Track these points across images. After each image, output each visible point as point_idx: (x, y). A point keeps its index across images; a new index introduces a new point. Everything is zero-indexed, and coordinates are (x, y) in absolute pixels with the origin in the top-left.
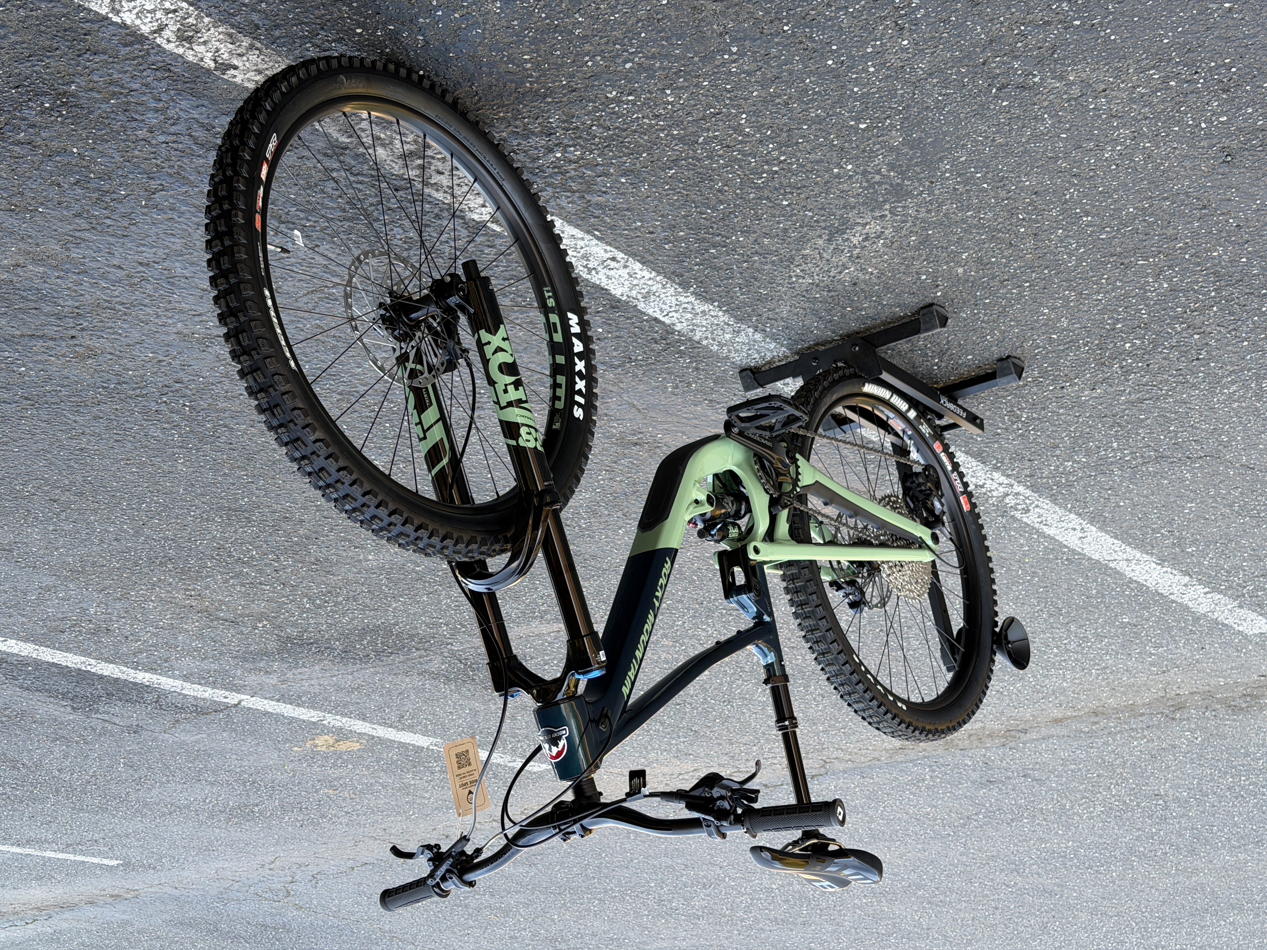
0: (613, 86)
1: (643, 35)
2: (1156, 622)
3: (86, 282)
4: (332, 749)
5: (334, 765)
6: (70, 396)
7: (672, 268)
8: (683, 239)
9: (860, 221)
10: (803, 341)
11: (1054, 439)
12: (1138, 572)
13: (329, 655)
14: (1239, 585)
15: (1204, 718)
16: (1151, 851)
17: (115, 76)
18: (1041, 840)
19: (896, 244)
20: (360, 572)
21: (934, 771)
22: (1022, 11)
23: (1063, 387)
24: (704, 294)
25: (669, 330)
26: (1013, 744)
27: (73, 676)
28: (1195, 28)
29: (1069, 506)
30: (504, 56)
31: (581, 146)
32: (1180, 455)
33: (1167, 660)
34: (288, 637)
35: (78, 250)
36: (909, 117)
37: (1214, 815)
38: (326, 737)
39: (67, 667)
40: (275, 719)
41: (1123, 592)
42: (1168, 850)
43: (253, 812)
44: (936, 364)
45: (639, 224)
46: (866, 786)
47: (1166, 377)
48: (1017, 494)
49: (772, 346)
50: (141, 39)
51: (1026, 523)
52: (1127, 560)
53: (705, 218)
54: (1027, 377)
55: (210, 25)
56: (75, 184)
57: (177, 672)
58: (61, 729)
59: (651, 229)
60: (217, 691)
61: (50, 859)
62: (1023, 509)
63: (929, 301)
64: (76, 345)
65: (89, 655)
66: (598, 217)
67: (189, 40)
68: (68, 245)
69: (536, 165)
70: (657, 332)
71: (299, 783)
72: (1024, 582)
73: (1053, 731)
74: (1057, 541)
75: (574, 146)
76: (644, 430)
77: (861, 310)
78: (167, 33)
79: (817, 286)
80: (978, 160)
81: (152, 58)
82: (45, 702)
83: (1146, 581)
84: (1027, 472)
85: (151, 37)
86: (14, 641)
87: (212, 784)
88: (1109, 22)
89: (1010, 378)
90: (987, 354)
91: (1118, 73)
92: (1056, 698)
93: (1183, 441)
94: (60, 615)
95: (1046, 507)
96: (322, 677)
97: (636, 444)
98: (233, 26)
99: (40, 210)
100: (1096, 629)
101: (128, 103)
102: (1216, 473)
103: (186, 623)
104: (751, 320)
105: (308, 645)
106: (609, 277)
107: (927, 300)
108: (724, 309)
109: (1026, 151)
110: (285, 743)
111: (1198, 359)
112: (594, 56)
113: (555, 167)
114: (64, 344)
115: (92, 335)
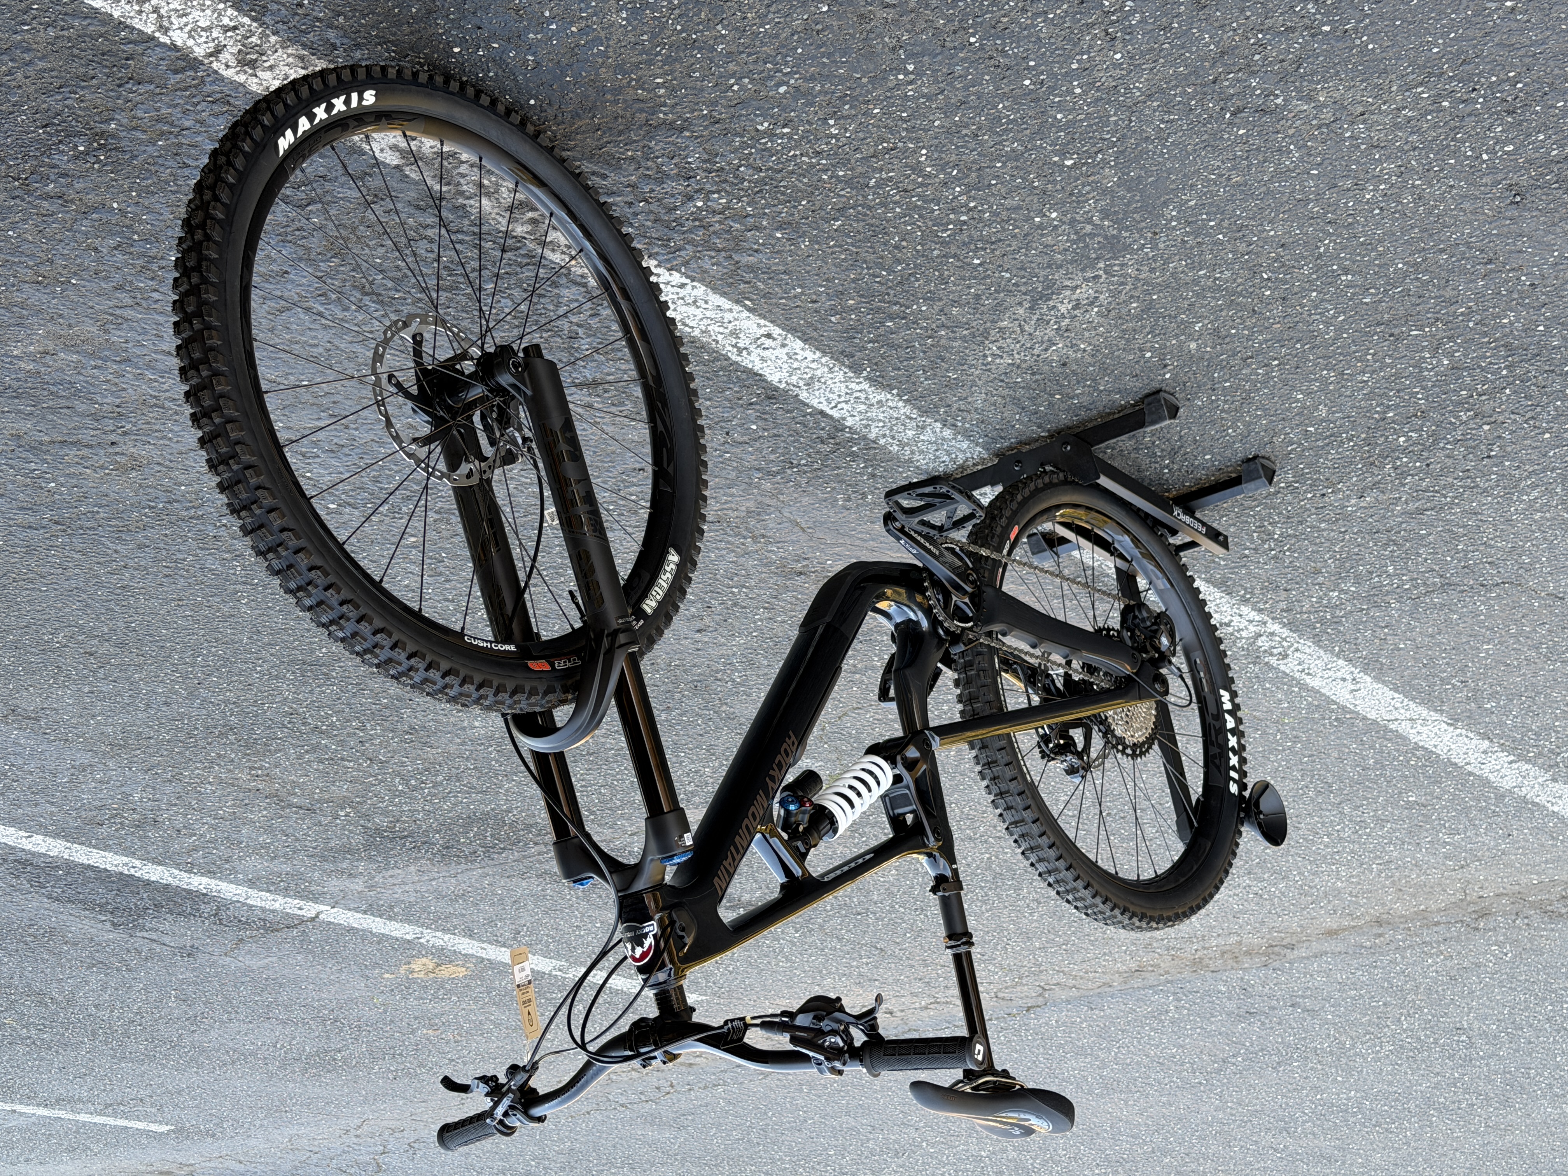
0: (765, 117)
1: (800, 51)
2: (1449, 801)
3: (129, 372)
4: (432, 975)
5: (435, 997)
6: (109, 519)
7: (841, 346)
8: (852, 309)
9: (1068, 283)
10: (1002, 438)
11: (1315, 562)
12: (1425, 736)
13: (427, 852)
14: (1551, 751)
15: (1514, 927)
16: (1454, 1103)
17: (163, 111)
18: (1316, 1089)
19: (1113, 313)
20: (464, 743)
21: (1179, 1000)
22: (1259, 15)
23: (1324, 495)
24: (880, 379)
25: (838, 426)
26: (1276, 964)
27: (113, 882)
28: (1469, 32)
29: (1337, 649)
30: (632, 80)
31: (726, 192)
32: (1471, 582)
33: (1465, 851)
34: (376, 829)
35: (119, 333)
36: (1124, 151)
37: (1530, 1054)
38: (424, 960)
39: (106, 870)
40: (362, 936)
41: (1408, 762)
42: (1475, 1101)
43: (334, 1060)
44: (1167, 467)
45: (799, 290)
46: (1095, 1021)
47: (1450, 480)
48: (1272, 634)
49: (965, 445)
50: (194, 64)
51: (1284, 672)
52: (1411, 720)
53: (879, 282)
54: (1279, 482)
55: (278, 46)
56: (115, 248)
57: (241, 876)
58: (98, 951)
59: (814, 297)
60: (290, 900)
61: (84, 1124)
62: (1280, 654)
63: (1155, 385)
64: (116, 454)
65: (133, 854)
66: (749, 283)
67: (252, 64)
68: (107, 327)
69: (672, 218)
70: (823, 429)
71: (391, 1021)
72: (1284, 750)
73: (1326, 947)
74: (1324, 695)
75: (718, 192)
76: (810, 555)
77: (1073, 398)
78: (225, 56)
79: (1018, 367)
80: (1211, 204)
81: (208, 88)
82: (79, 917)
83: (1435, 746)
84: (1283, 605)
85: (206, 61)
86: (41, 837)
87: (284, 1023)
88: (1366, 27)
89: (1258, 482)
90: (1228, 453)
91: (1379, 91)
92: (1329, 902)
93: (1475, 564)
94: (98, 803)
95: (1308, 651)
96: (419, 881)
97: (801, 573)
98: (304, 46)
99: (74, 281)
100: (1376, 811)
101: (180, 145)
102: (1516, 606)
103: (251, 811)
104: (938, 412)
105: (401, 839)
106: (763, 360)
107: (1153, 384)
108: (905, 398)
109: (1268, 193)
110: (374, 968)
111: (1489, 457)
112: (741, 78)
113: (695, 220)
114: (102, 452)
115: (136, 440)
